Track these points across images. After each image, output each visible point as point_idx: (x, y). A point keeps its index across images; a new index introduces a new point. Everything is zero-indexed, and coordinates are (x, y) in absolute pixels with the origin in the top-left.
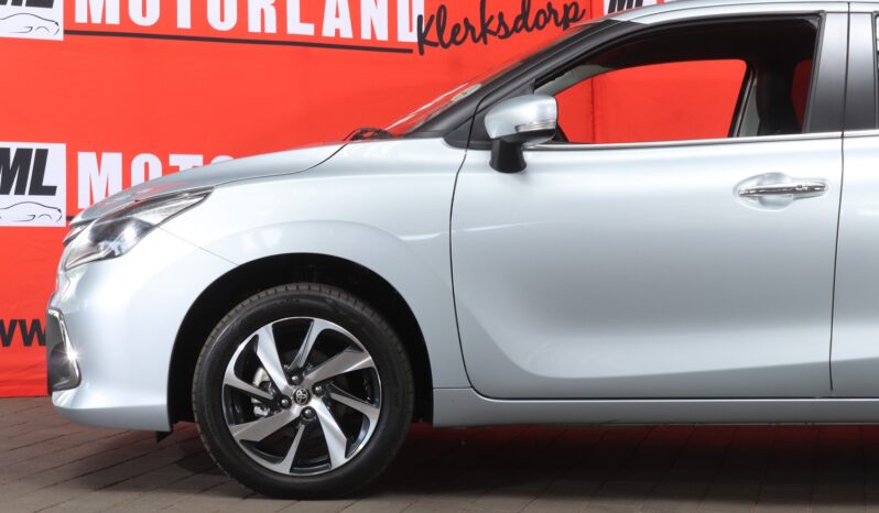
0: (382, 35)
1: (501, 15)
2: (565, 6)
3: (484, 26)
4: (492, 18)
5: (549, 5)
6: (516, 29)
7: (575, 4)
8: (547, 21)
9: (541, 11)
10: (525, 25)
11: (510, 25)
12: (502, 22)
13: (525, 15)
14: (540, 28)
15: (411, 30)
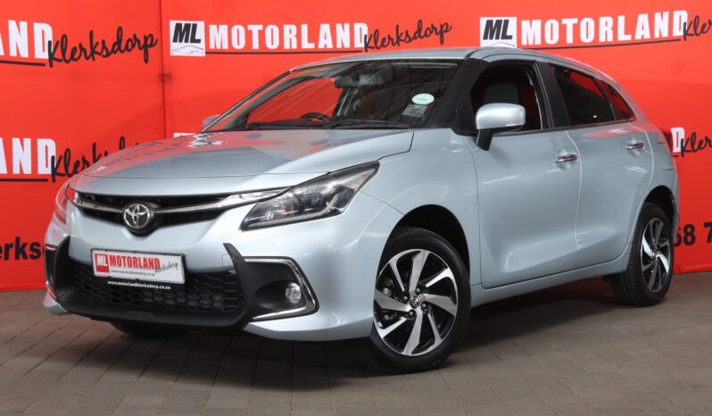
0: (24, 54)
1: (103, 42)
2: (145, 37)
3: (93, 49)
4: (98, 43)
5: (135, 36)
6: (114, 51)
7: (151, 35)
8: (133, 46)
9: (129, 40)
10: (119, 48)
11: (110, 48)
12: (104, 47)
13: (119, 42)
14: (129, 51)
15: (44, 50)
